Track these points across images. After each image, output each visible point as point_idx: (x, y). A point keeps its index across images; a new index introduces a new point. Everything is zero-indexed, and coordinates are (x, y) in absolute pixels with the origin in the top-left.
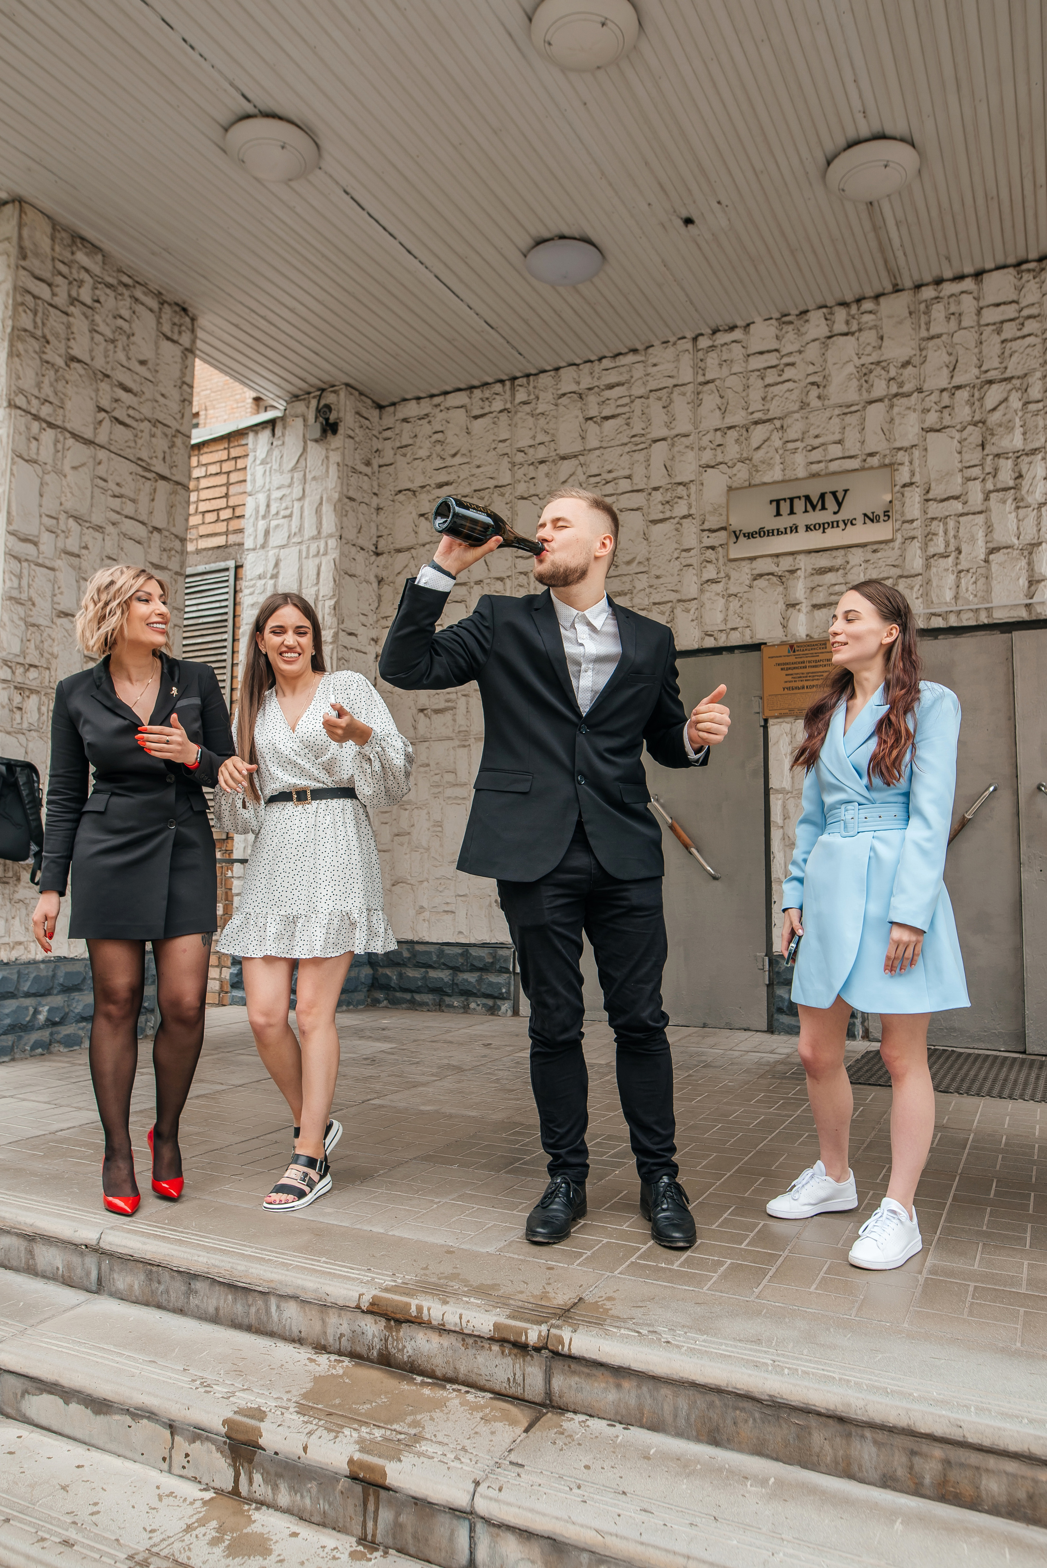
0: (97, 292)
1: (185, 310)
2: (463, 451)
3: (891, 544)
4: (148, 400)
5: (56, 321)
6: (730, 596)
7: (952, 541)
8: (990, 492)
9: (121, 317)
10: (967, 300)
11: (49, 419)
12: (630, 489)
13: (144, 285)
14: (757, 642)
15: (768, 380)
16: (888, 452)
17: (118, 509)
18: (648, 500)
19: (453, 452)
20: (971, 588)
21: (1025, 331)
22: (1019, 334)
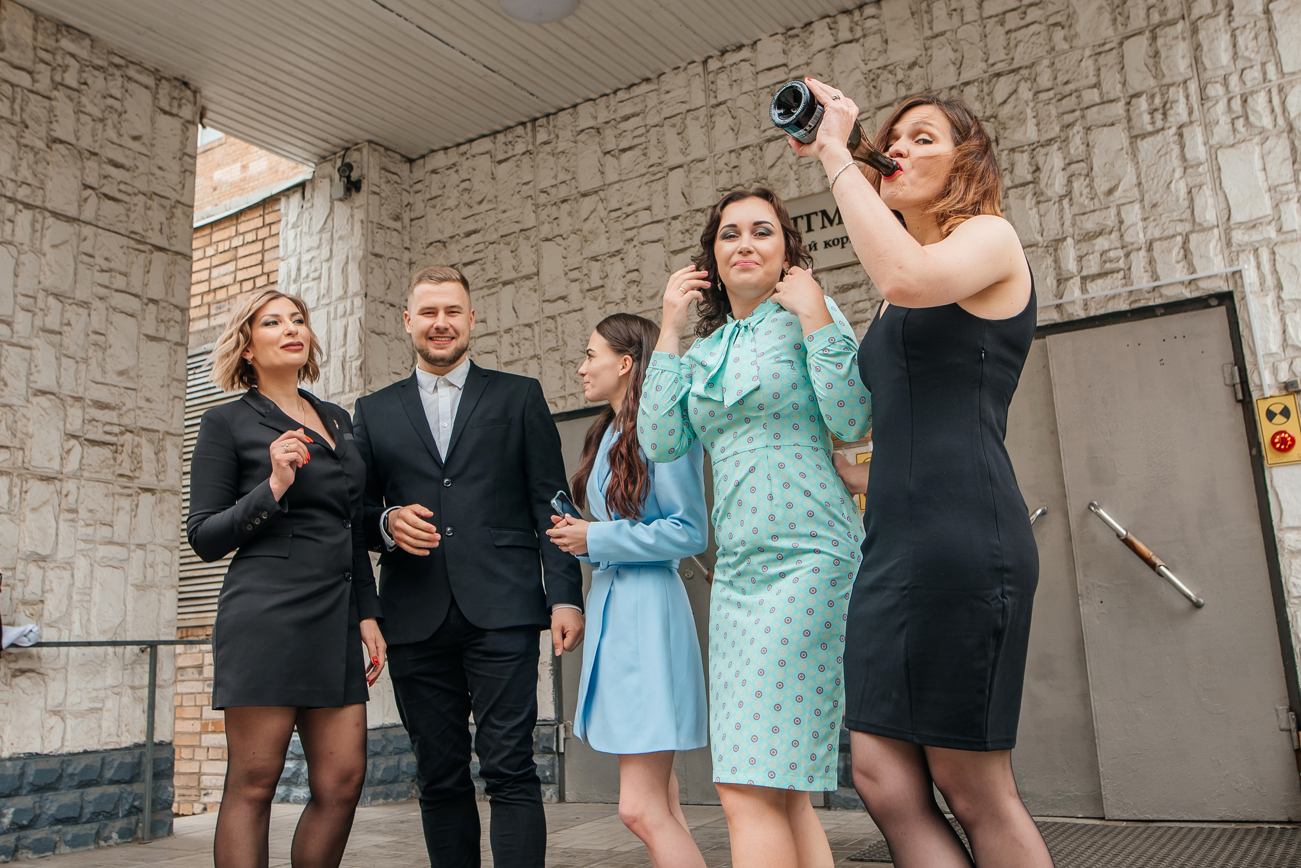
0: (84, 75)
1: (186, 84)
2: (489, 197)
4: (142, 174)
5: (36, 106)
9: (111, 96)
11: (26, 200)
12: (650, 220)
13: (139, 64)
17: (107, 284)
18: (668, 230)
19: (480, 199)
21: (1029, 19)
22: (1022, 23)
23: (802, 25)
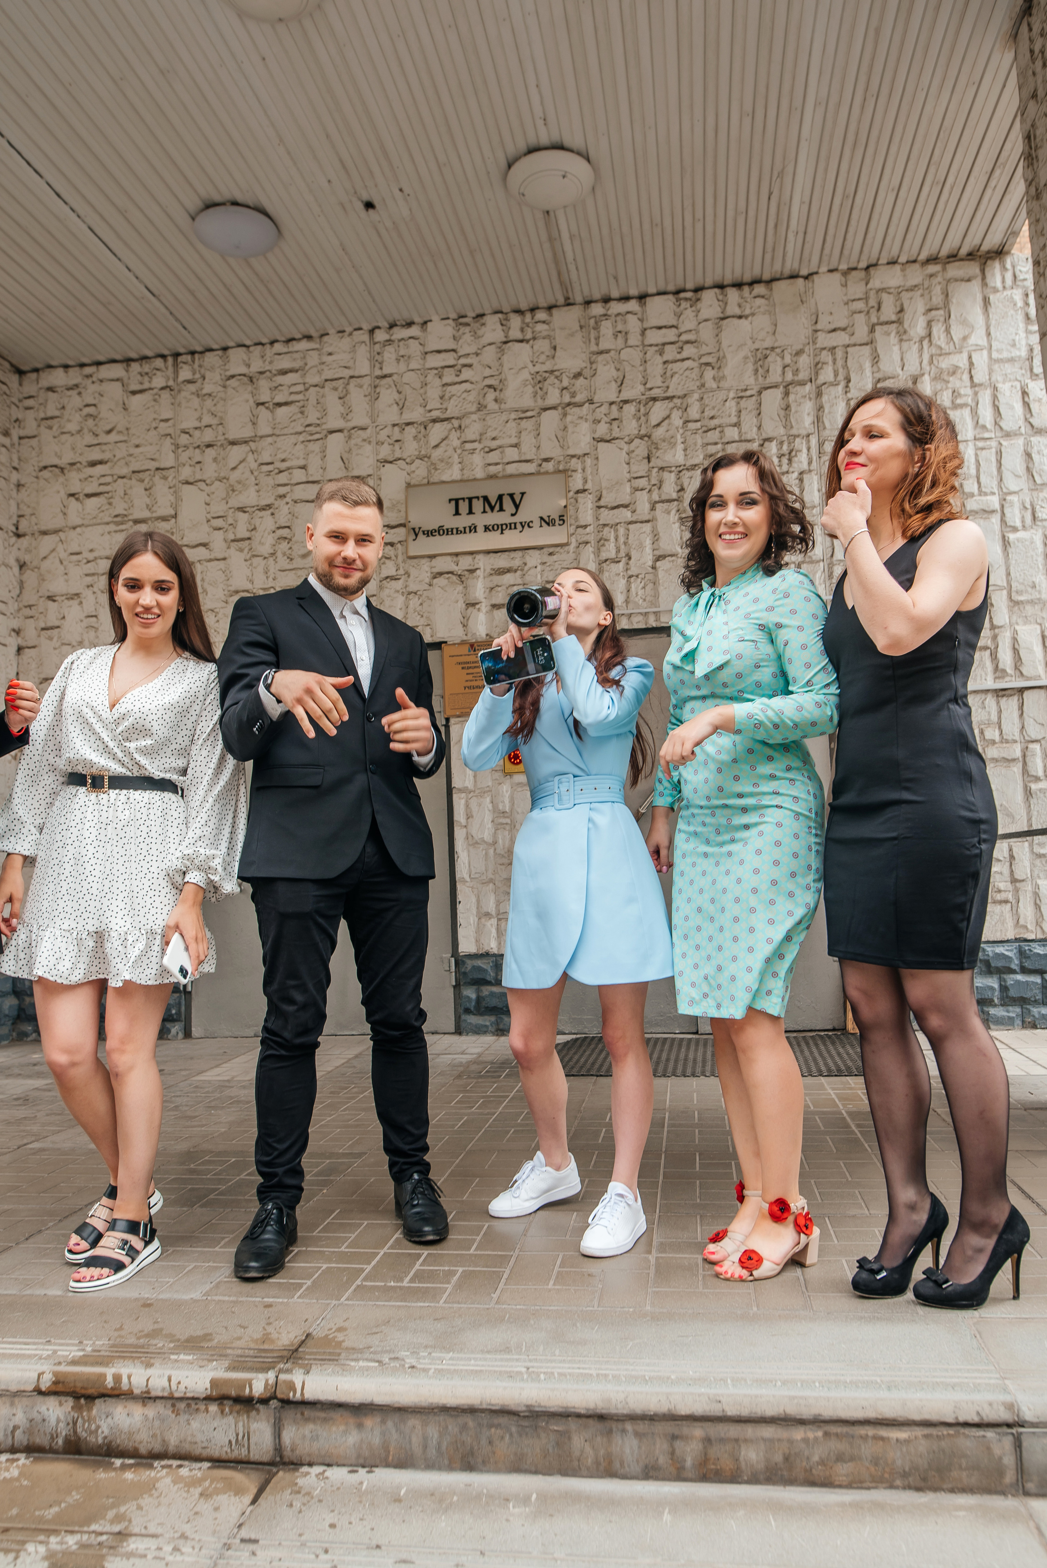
2: (120, 427)
3: (566, 548)
6: (410, 593)
7: (623, 547)
8: (656, 502)
10: (632, 320)
12: (304, 480)
14: (438, 640)
15: (447, 379)
16: (562, 458)
19: (108, 428)
20: (640, 592)
21: (684, 355)
22: (679, 357)
23: (474, 315)
